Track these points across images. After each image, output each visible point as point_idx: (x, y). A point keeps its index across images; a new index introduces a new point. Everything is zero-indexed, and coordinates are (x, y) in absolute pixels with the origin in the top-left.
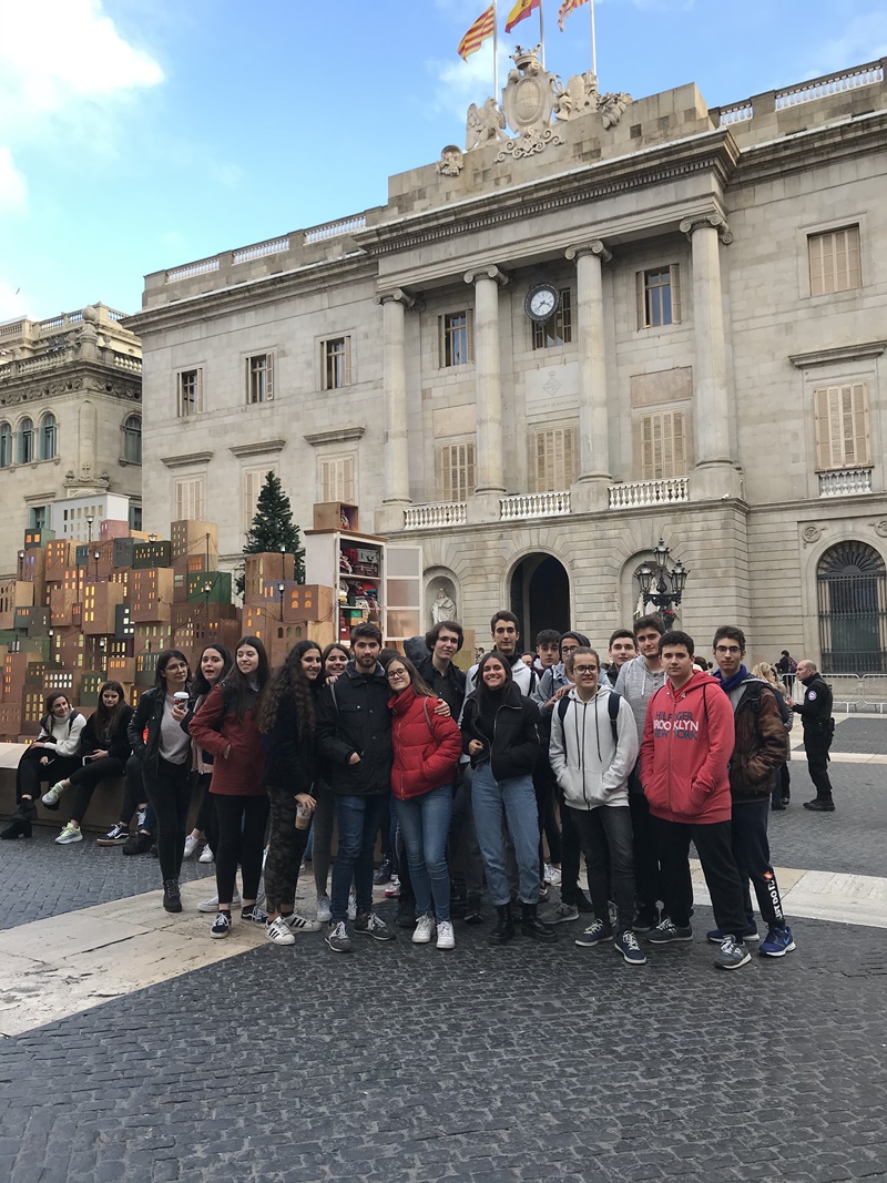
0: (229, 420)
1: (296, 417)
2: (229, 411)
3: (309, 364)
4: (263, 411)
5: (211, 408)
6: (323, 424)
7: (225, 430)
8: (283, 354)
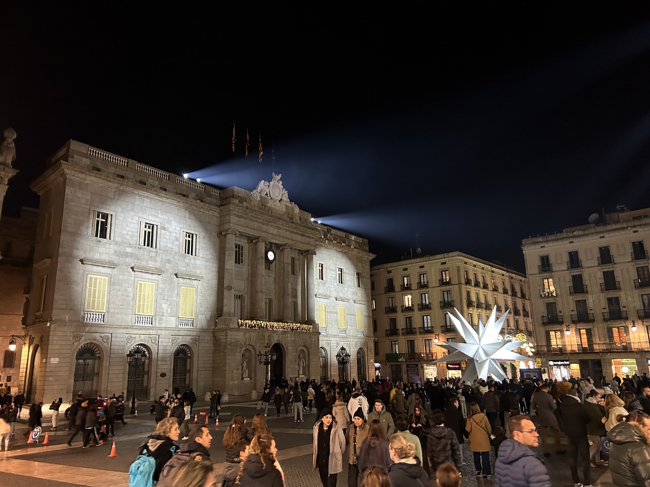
0: (129, 250)
1: (169, 261)
2: (130, 245)
3: (177, 239)
4: (151, 253)
5: (118, 239)
6: (182, 269)
7: (127, 255)
8: (164, 229)
